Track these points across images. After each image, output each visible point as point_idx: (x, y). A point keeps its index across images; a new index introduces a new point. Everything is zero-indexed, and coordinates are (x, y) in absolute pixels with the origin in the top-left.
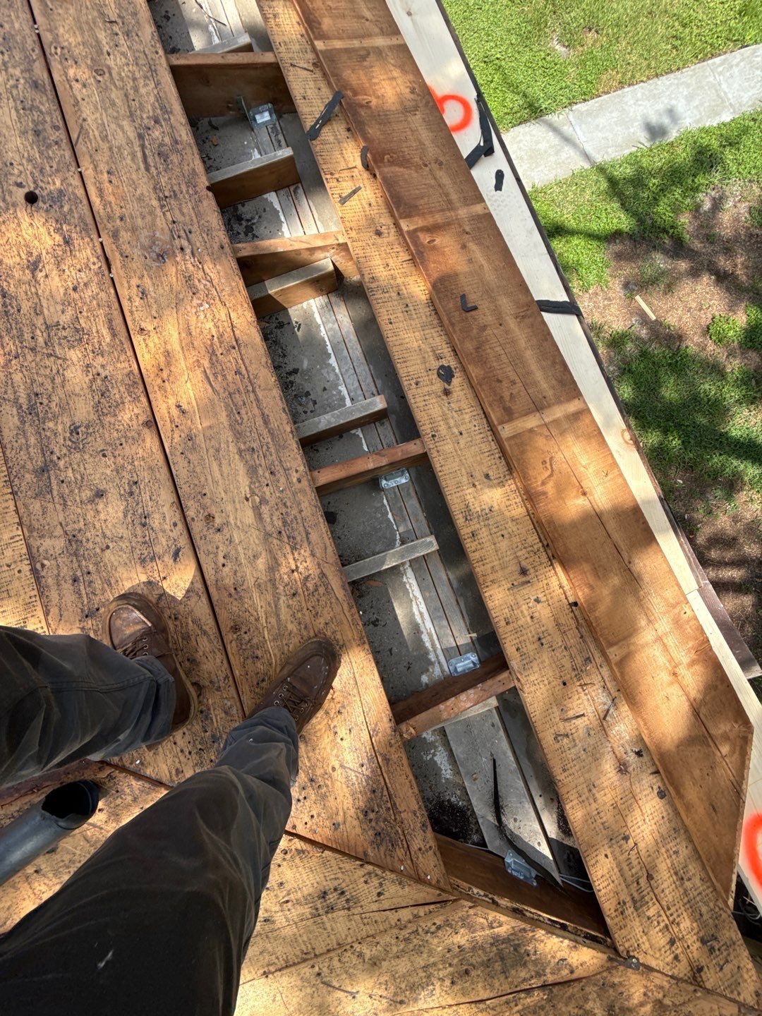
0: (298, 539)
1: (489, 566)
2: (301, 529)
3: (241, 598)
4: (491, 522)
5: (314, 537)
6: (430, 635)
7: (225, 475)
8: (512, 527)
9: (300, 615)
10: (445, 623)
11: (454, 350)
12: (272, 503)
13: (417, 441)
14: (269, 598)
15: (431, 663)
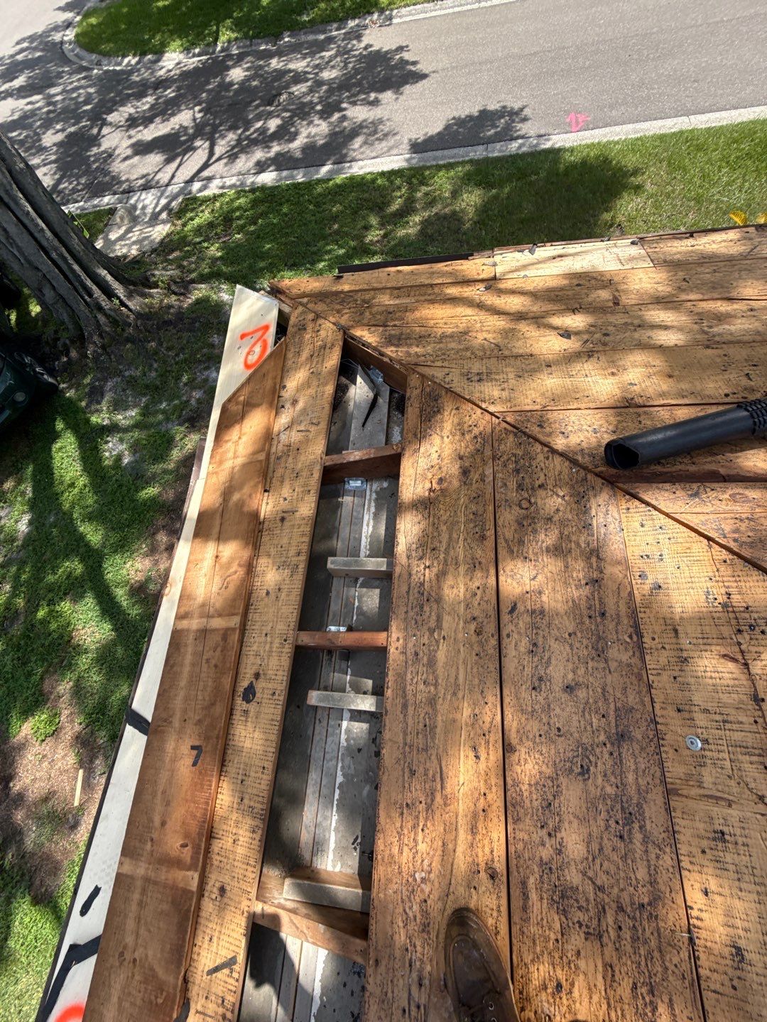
0: (416, 591)
1: (301, 529)
2: (411, 598)
3: (473, 559)
4: (283, 559)
5: (405, 588)
6: (369, 509)
7: (455, 667)
8: (273, 551)
9: (435, 534)
10: (355, 514)
11: (231, 714)
12: (425, 627)
13: (300, 643)
14: (452, 553)
15: (376, 492)
